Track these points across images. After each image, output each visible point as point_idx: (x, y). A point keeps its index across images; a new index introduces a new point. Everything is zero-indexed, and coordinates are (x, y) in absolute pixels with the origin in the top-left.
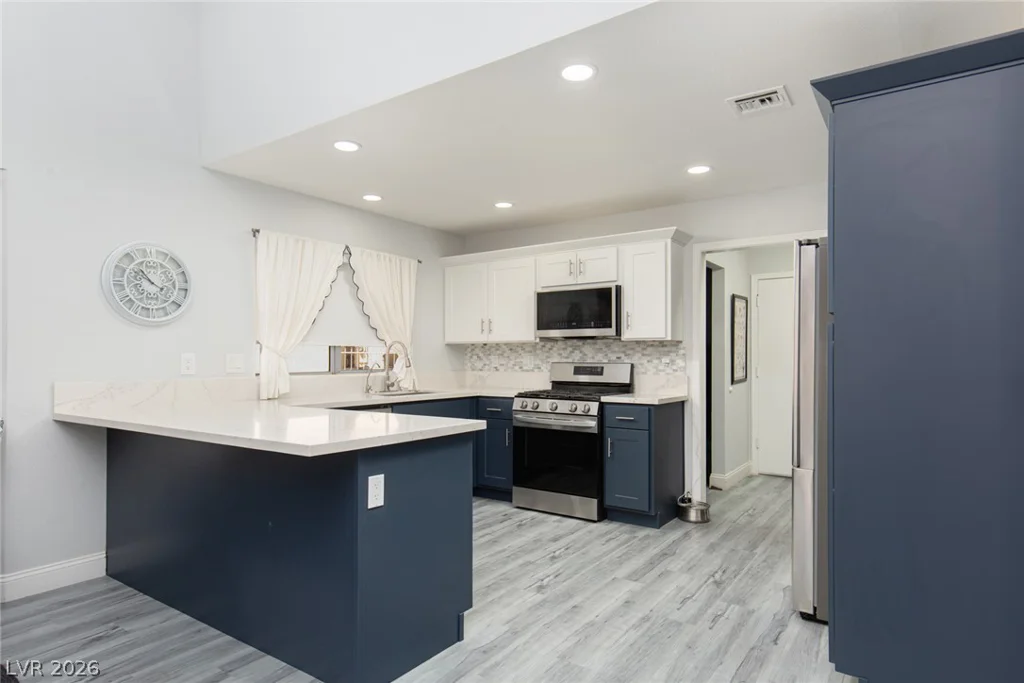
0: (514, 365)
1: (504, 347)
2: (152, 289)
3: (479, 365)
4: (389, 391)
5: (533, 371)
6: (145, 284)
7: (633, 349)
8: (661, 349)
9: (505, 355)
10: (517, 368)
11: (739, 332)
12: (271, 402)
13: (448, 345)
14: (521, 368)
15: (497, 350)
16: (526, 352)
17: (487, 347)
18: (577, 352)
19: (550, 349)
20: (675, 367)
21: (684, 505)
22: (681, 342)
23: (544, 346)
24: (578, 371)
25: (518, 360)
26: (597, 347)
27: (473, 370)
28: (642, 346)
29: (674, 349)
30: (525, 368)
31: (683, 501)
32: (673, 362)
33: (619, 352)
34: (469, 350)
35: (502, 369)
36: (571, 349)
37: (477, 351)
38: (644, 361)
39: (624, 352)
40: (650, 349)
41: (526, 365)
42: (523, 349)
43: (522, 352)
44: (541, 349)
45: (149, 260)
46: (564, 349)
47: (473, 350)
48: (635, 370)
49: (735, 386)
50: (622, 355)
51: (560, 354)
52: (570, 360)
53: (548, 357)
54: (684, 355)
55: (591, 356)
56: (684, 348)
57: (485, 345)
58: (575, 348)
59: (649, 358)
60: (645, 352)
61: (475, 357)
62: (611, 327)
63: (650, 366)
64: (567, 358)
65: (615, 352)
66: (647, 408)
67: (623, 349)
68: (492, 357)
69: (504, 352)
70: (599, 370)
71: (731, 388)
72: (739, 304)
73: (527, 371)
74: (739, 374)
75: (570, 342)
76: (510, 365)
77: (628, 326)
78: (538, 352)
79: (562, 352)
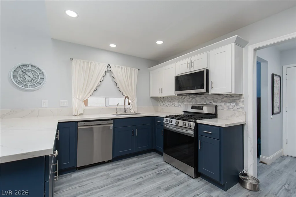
0: (172, 105)
1: (169, 98)
2: (29, 79)
3: (162, 104)
4: (125, 113)
5: (178, 107)
6: (26, 77)
7: (216, 98)
8: (231, 98)
9: (170, 101)
10: (173, 106)
11: (277, 91)
12: (76, 116)
13: (152, 98)
14: (174, 106)
15: (167, 99)
16: (176, 100)
17: (164, 98)
18: (194, 100)
19: (184, 99)
20: (238, 107)
21: (243, 177)
22: (242, 95)
23: (182, 98)
24: (193, 107)
25: (174, 103)
26: (201, 98)
27: (161, 106)
28: (221, 97)
29: (238, 98)
30: (176, 106)
31: (243, 174)
32: (237, 104)
33: (211, 100)
34: (159, 99)
35: (168, 106)
36: (191, 99)
37: (162, 100)
38: (222, 104)
39: (213, 100)
40: (225, 99)
41: (176, 105)
42: (175, 99)
43: (174, 100)
44: (181, 99)
45: (28, 69)
46: (189, 99)
47: (160, 99)
48: (218, 108)
49: (274, 116)
50: (212, 101)
51: (187, 101)
52: (191, 103)
53: (183, 102)
54: (243, 101)
55: (199, 101)
56: (243, 98)
57: (164, 97)
58: (193, 98)
59: (225, 103)
60: (223, 100)
61: (161, 102)
62: (204, 88)
63: (225, 106)
64: (190, 102)
65: (208, 100)
66: (219, 128)
67: (213, 99)
68: (166, 102)
69: (169, 100)
70: (201, 107)
71: (272, 117)
72: (276, 79)
73: (176, 107)
74: (276, 110)
75: (191, 96)
76: (171, 105)
77: (212, 88)
78: (180, 100)
79: (188, 100)
